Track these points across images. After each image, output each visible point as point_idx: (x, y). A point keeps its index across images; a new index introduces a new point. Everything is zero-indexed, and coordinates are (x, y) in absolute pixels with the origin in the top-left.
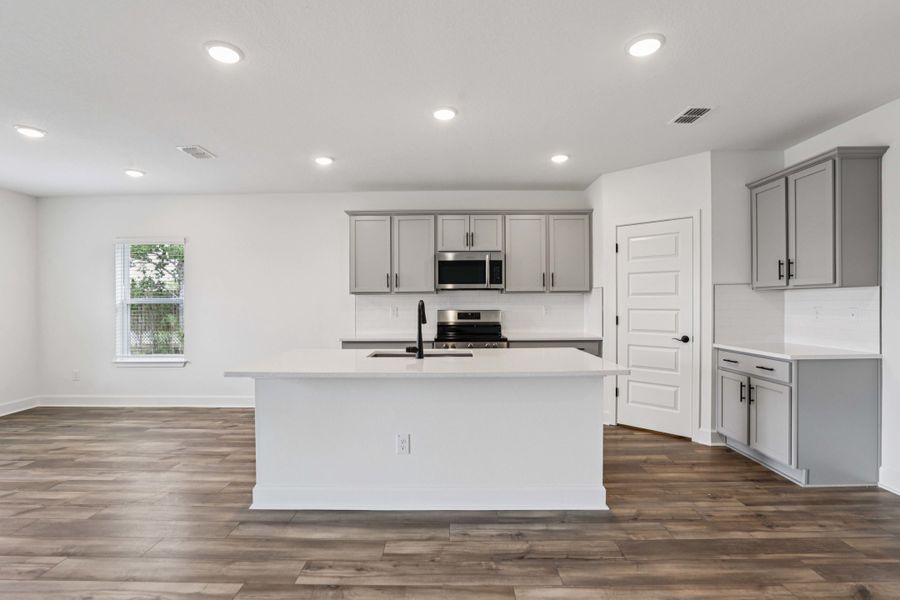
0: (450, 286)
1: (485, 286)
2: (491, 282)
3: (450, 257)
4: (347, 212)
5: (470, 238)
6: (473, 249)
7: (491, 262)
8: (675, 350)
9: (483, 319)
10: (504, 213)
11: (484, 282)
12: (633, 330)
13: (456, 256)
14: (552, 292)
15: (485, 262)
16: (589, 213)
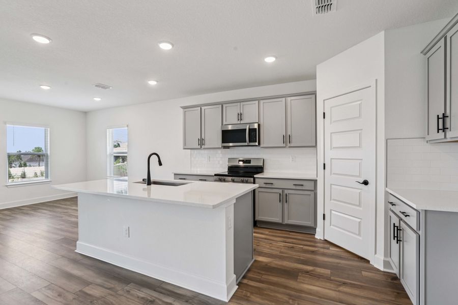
0: (231, 144)
1: (246, 144)
2: (250, 142)
3: (230, 128)
4: (182, 107)
5: (240, 116)
6: (242, 122)
7: (249, 129)
8: (360, 191)
9: (252, 164)
10: (259, 100)
11: (246, 142)
12: (334, 174)
13: (232, 127)
14: (290, 147)
15: (246, 129)
16: (314, 93)
